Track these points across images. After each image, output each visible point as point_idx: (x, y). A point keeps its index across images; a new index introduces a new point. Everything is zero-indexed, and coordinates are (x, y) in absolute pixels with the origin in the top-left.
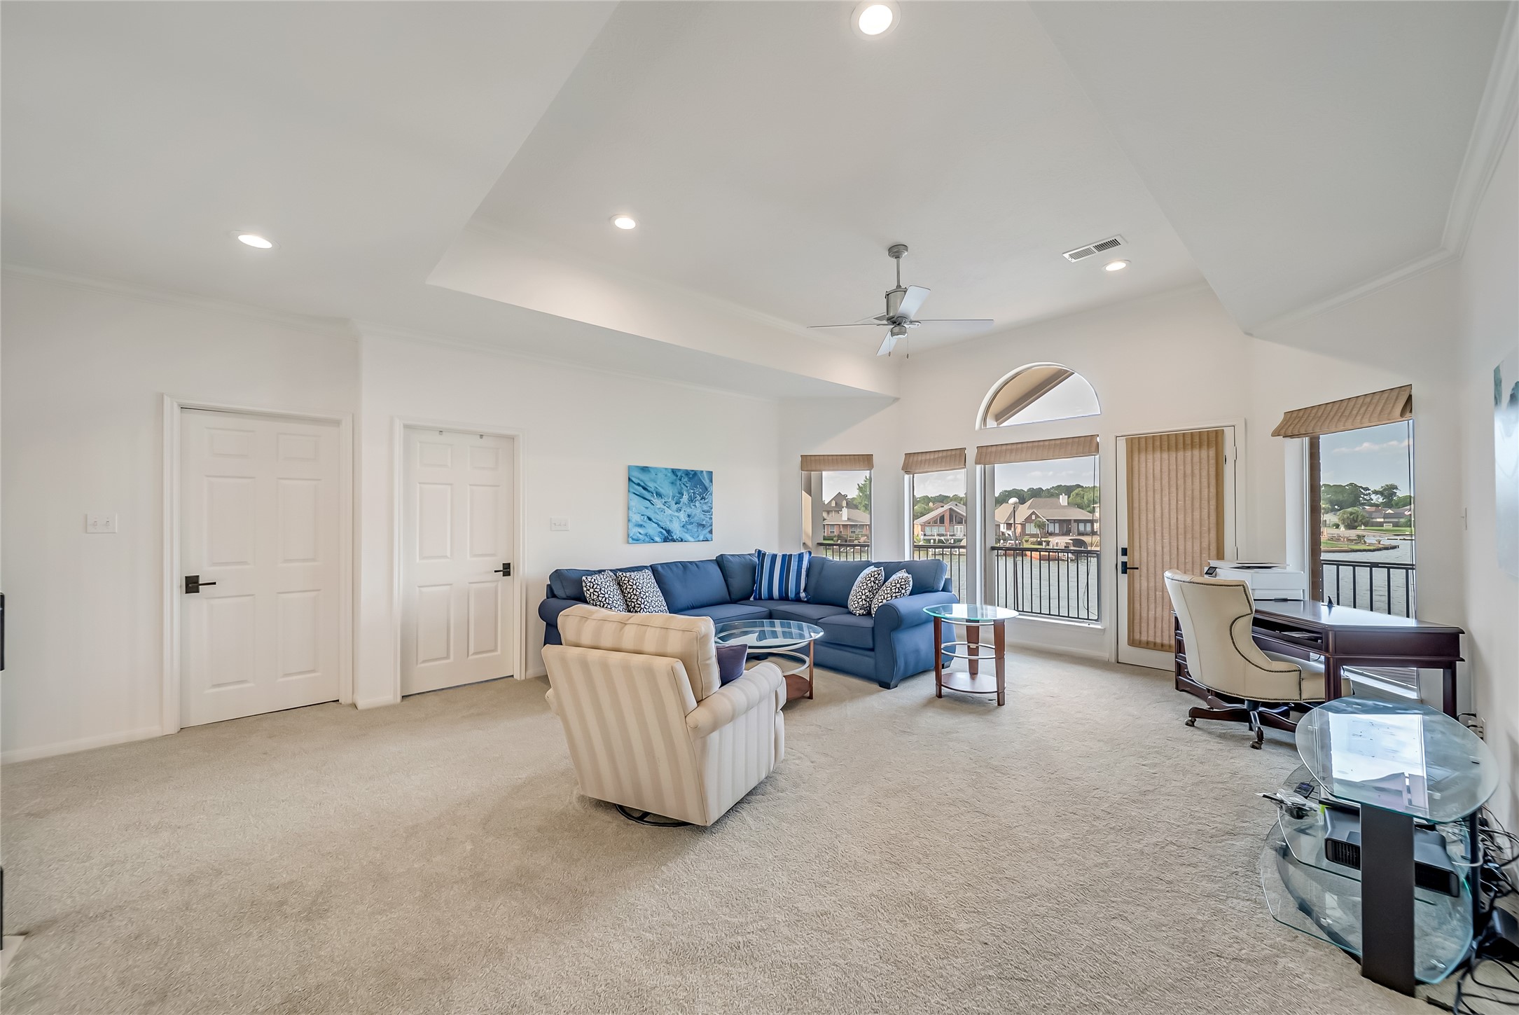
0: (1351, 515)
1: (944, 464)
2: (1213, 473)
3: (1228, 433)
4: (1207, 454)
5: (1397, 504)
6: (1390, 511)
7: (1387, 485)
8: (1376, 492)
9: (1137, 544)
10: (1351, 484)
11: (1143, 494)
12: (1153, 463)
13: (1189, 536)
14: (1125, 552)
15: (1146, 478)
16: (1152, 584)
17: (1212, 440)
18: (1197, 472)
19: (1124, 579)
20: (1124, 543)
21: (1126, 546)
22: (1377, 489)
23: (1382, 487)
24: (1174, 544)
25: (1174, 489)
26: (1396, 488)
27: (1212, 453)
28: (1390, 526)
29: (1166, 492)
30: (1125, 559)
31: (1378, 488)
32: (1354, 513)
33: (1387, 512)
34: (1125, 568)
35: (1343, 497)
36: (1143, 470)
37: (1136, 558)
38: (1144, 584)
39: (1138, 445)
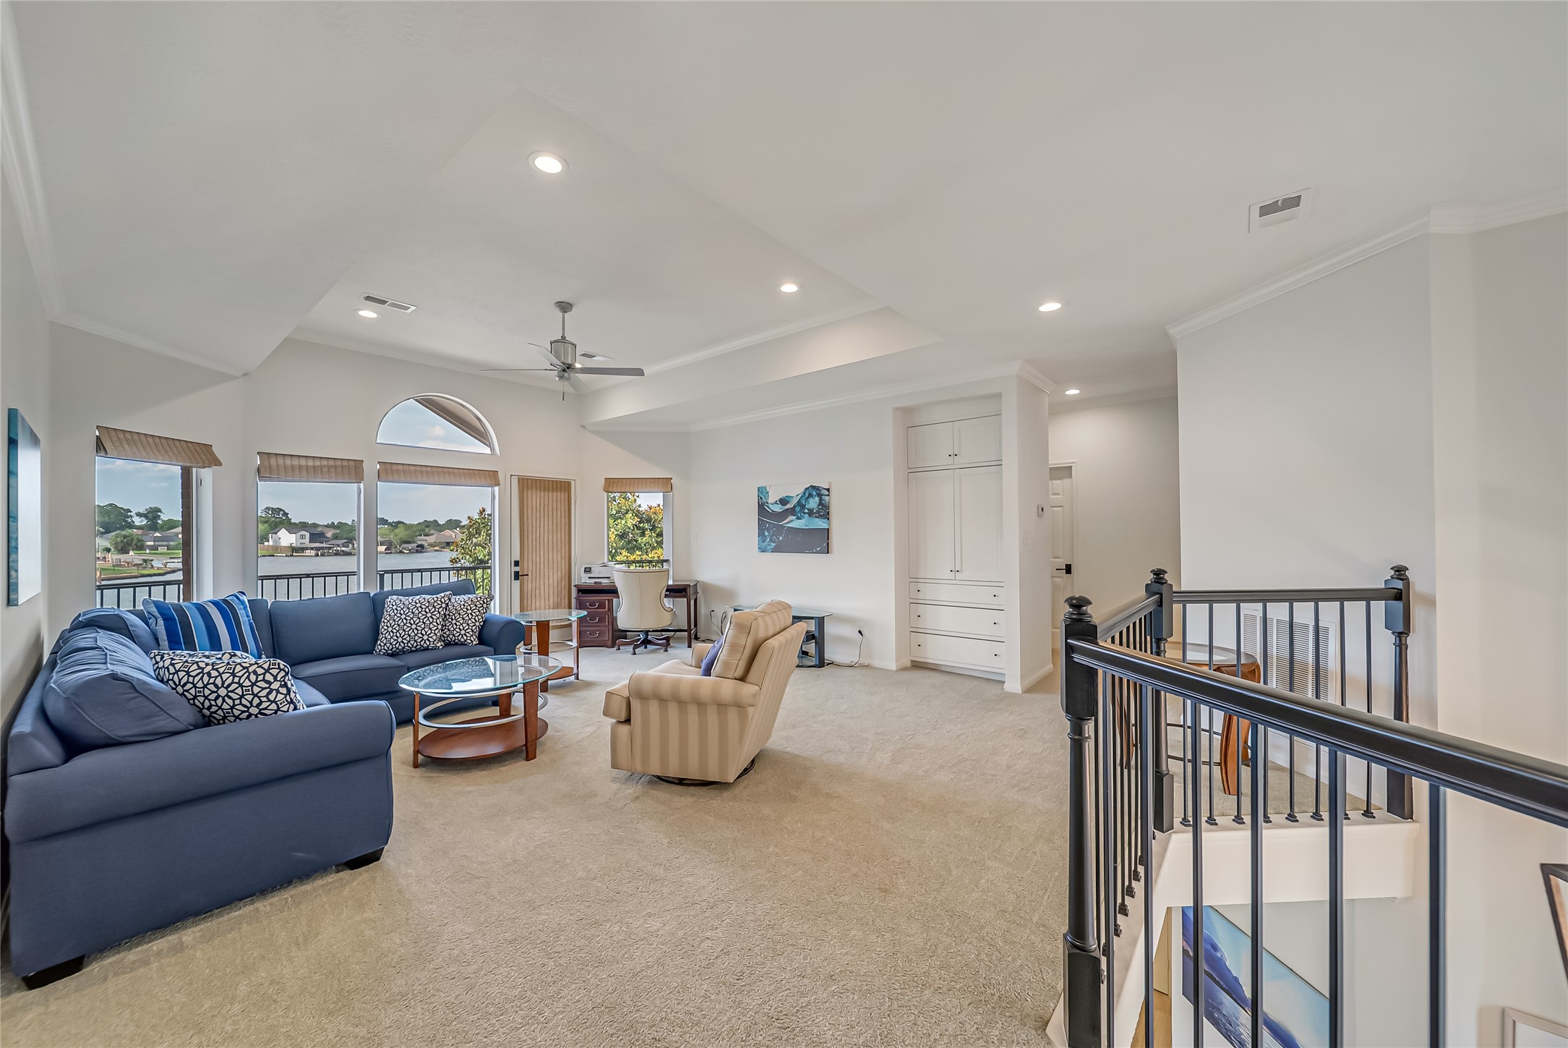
0: (124, 538)
1: (333, 475)
2: (567, 509)
3: (573, 483)
4: (561, 496)
5: (162, 527)
6: (157, 534)
7: (151, 508)
8: (139, 515)
9: (526, 557)
10: (111, 505)
11: (530, 520)
12: (535, 498)
13: (555, 549)
14: (517, 563)
15: (532, 509)
16: (534, 586)
17: (564, 487)
18: (559, 507)
19: (517, 584)
20: (517, 557)
21: (518, 559)
22: (141, 512)
23: (146, 510)
24: (546, 556)
25: (546, 518)
26: (160, 511)
27: (566, 495)
28: (164, 550)
29: (542, 519)
30: (517, 569)
31: (142, 510)
32: (128, 536)
33: (155, 535)
34: (517, 576)
35: (110, 518)
36: (530, 502)
37: (527, 567)
38: (530, 586)
39: (527, 484)
